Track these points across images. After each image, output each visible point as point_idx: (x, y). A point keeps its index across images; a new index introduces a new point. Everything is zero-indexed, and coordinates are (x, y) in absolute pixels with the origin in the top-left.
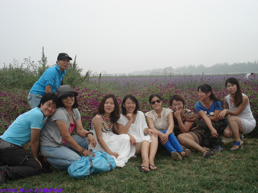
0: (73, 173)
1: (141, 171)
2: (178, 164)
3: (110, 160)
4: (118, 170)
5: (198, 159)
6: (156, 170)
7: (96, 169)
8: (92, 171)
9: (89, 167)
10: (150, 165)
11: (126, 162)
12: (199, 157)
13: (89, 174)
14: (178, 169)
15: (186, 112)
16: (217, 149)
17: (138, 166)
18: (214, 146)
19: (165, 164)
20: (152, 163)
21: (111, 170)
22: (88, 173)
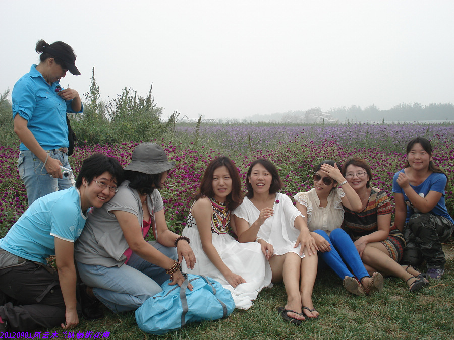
0: (146, 324)
1: (286, 321)
2: (362, 306)
3: (223, 296)
4: (238, 315)
5: (400, 295)
6: (317, 318)
7: (194, 316)
8: (186, 320)
9: (180, 311)
10: (303, 307)
11: (255, 299)
12: (401, 291)
13: (180, 326)
14: (362, 316)
15: (371, 194)
16: (434, 272)
17: (279, 310)
18: (428, 267)
19: (334, 304)
20: (309, 303)
21: (225, 317)
22: (176, 324)
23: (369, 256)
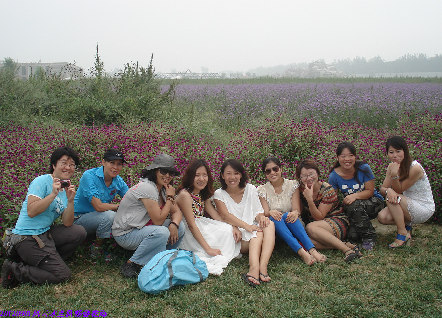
0: (145, 287)
1: (246, 283)
2: (304, 273)
3: (199, 265)
4: (212, 280)
5: (336, 263)
6: (269, 282)
7: (180, 280)
8: (174, 283)
9: (168, 276)
10: (260, 274)
11: (226, 267)
12: (338, 260)
13: (169, 287)
14: (301, 281)
15: (322, 188)
16: (368, 244)
17: (242, 275)
18: (363, 240)
19: (284, 271)
20: (264, 272)
21: (202, 281)
22: (166, 286)
23: (317, 234)
